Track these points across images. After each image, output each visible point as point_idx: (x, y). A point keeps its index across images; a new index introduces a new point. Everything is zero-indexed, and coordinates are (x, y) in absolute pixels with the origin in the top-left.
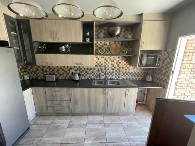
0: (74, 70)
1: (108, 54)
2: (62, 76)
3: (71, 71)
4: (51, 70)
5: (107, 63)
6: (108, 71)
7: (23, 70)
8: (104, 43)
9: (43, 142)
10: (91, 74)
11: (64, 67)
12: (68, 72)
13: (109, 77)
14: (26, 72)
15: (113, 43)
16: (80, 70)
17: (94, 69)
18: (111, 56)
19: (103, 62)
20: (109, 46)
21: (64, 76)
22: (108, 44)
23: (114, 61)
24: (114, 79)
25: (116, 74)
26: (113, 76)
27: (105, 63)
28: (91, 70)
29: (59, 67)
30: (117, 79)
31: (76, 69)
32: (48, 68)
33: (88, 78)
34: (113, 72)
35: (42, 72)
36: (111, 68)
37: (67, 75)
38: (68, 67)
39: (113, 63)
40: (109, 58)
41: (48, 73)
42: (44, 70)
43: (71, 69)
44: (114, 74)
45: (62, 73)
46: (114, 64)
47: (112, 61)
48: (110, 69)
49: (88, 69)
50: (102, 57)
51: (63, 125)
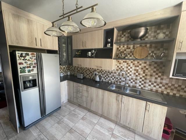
0: (97, 72)
1: (131, 58)
2: (88, 76)
3: (95, 73)
4: (82, 70)
5: (129, 68)
6: (130, 77)
7: (68, 68)
8: (127, 46)
9: (63, 121)
10: (112, 77)
11: (91, 68)
12: (93, 73)
13: (131, 84)
14: (69, 69)
15: (138, 46)
16: (102, 73)
17: (115, 73)
18: (134, 60)
19: (125, 67)
20: (133, 50)
21: (89, 76)
22: (132, 48)
23: (138, 66)
24: (137, 87)
25: (140, 82)
26: (136, 83)
27: (127, 67)
28: (112, 74)
29: (87, 68)
30: (142, 88)
31: (99, 71)
32: (80, 68)
33: (108, 81)
34: (136, 79)
35: (77, 70)
36: (135, 74)
37: (91, 75)
38: (93, 69)
39: (137, 68)
40: (132, 62)
41: (80, 72)
42: (78, 70)
43: (95, 70)
44: (138, 82)
45: (88, 74)
46: (138, 70)
47: (136, 66)
48: (132, 75)
49: (109, 72)
50: (124, 62)
51: (79, 115)
